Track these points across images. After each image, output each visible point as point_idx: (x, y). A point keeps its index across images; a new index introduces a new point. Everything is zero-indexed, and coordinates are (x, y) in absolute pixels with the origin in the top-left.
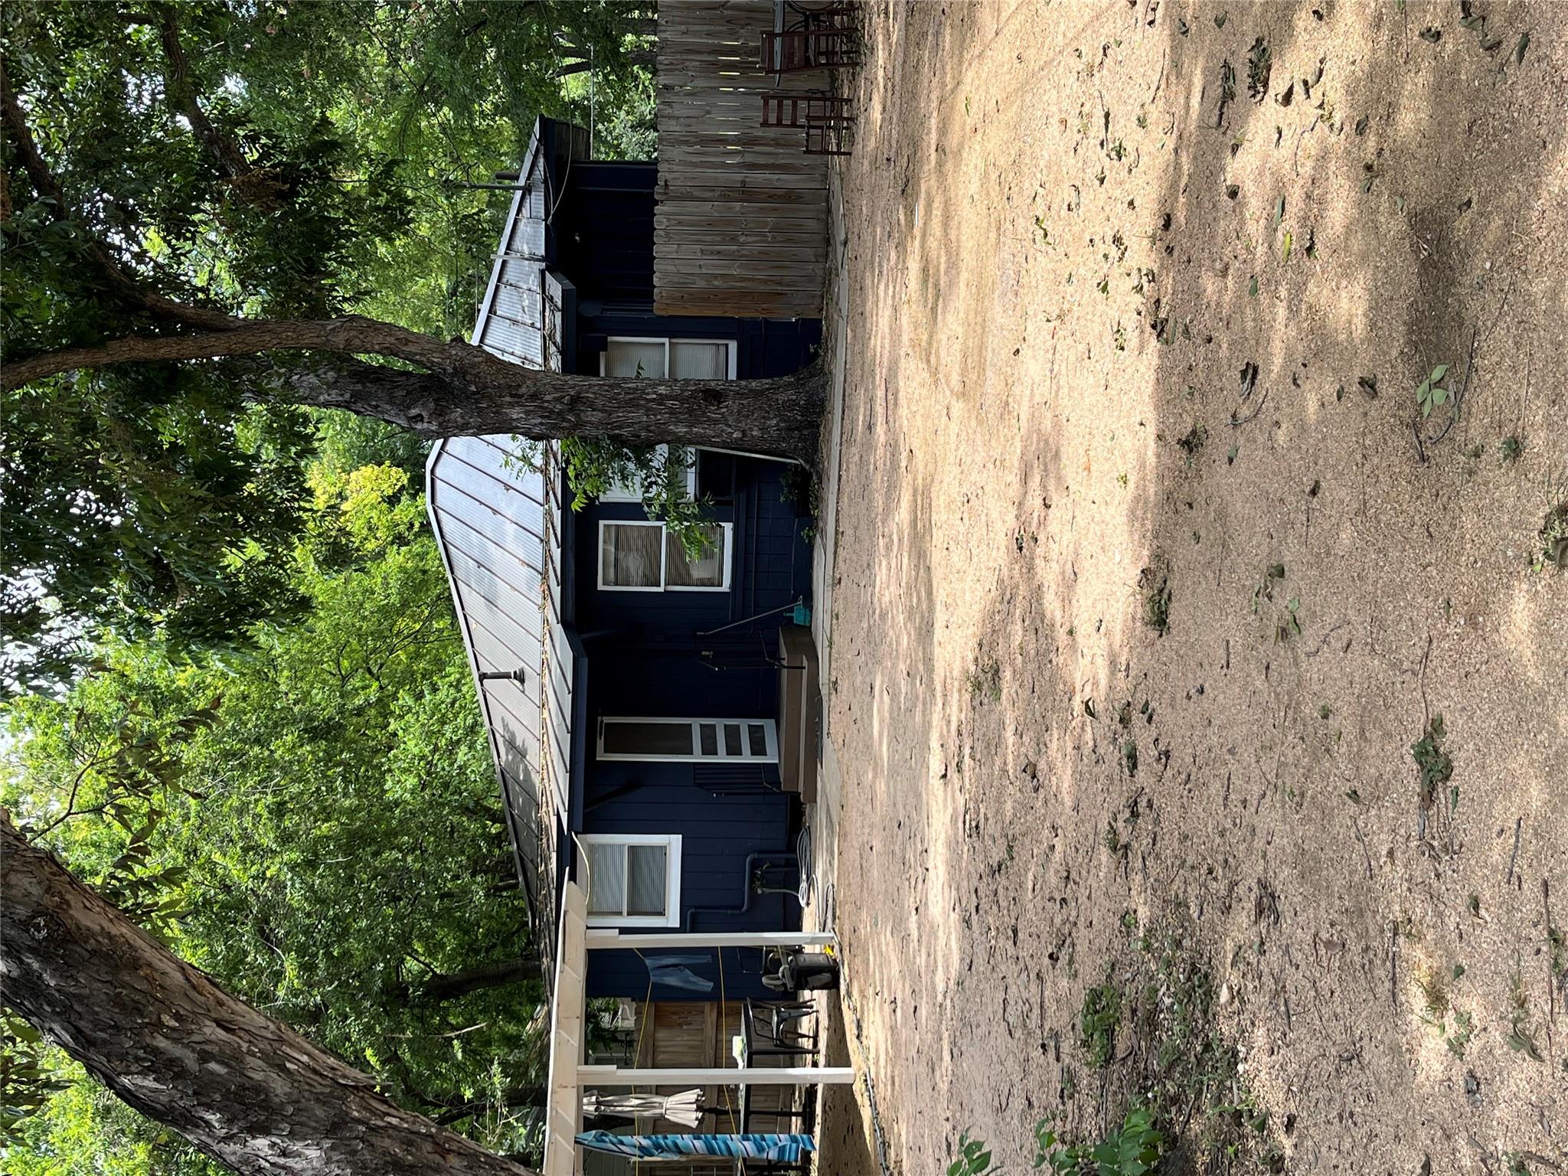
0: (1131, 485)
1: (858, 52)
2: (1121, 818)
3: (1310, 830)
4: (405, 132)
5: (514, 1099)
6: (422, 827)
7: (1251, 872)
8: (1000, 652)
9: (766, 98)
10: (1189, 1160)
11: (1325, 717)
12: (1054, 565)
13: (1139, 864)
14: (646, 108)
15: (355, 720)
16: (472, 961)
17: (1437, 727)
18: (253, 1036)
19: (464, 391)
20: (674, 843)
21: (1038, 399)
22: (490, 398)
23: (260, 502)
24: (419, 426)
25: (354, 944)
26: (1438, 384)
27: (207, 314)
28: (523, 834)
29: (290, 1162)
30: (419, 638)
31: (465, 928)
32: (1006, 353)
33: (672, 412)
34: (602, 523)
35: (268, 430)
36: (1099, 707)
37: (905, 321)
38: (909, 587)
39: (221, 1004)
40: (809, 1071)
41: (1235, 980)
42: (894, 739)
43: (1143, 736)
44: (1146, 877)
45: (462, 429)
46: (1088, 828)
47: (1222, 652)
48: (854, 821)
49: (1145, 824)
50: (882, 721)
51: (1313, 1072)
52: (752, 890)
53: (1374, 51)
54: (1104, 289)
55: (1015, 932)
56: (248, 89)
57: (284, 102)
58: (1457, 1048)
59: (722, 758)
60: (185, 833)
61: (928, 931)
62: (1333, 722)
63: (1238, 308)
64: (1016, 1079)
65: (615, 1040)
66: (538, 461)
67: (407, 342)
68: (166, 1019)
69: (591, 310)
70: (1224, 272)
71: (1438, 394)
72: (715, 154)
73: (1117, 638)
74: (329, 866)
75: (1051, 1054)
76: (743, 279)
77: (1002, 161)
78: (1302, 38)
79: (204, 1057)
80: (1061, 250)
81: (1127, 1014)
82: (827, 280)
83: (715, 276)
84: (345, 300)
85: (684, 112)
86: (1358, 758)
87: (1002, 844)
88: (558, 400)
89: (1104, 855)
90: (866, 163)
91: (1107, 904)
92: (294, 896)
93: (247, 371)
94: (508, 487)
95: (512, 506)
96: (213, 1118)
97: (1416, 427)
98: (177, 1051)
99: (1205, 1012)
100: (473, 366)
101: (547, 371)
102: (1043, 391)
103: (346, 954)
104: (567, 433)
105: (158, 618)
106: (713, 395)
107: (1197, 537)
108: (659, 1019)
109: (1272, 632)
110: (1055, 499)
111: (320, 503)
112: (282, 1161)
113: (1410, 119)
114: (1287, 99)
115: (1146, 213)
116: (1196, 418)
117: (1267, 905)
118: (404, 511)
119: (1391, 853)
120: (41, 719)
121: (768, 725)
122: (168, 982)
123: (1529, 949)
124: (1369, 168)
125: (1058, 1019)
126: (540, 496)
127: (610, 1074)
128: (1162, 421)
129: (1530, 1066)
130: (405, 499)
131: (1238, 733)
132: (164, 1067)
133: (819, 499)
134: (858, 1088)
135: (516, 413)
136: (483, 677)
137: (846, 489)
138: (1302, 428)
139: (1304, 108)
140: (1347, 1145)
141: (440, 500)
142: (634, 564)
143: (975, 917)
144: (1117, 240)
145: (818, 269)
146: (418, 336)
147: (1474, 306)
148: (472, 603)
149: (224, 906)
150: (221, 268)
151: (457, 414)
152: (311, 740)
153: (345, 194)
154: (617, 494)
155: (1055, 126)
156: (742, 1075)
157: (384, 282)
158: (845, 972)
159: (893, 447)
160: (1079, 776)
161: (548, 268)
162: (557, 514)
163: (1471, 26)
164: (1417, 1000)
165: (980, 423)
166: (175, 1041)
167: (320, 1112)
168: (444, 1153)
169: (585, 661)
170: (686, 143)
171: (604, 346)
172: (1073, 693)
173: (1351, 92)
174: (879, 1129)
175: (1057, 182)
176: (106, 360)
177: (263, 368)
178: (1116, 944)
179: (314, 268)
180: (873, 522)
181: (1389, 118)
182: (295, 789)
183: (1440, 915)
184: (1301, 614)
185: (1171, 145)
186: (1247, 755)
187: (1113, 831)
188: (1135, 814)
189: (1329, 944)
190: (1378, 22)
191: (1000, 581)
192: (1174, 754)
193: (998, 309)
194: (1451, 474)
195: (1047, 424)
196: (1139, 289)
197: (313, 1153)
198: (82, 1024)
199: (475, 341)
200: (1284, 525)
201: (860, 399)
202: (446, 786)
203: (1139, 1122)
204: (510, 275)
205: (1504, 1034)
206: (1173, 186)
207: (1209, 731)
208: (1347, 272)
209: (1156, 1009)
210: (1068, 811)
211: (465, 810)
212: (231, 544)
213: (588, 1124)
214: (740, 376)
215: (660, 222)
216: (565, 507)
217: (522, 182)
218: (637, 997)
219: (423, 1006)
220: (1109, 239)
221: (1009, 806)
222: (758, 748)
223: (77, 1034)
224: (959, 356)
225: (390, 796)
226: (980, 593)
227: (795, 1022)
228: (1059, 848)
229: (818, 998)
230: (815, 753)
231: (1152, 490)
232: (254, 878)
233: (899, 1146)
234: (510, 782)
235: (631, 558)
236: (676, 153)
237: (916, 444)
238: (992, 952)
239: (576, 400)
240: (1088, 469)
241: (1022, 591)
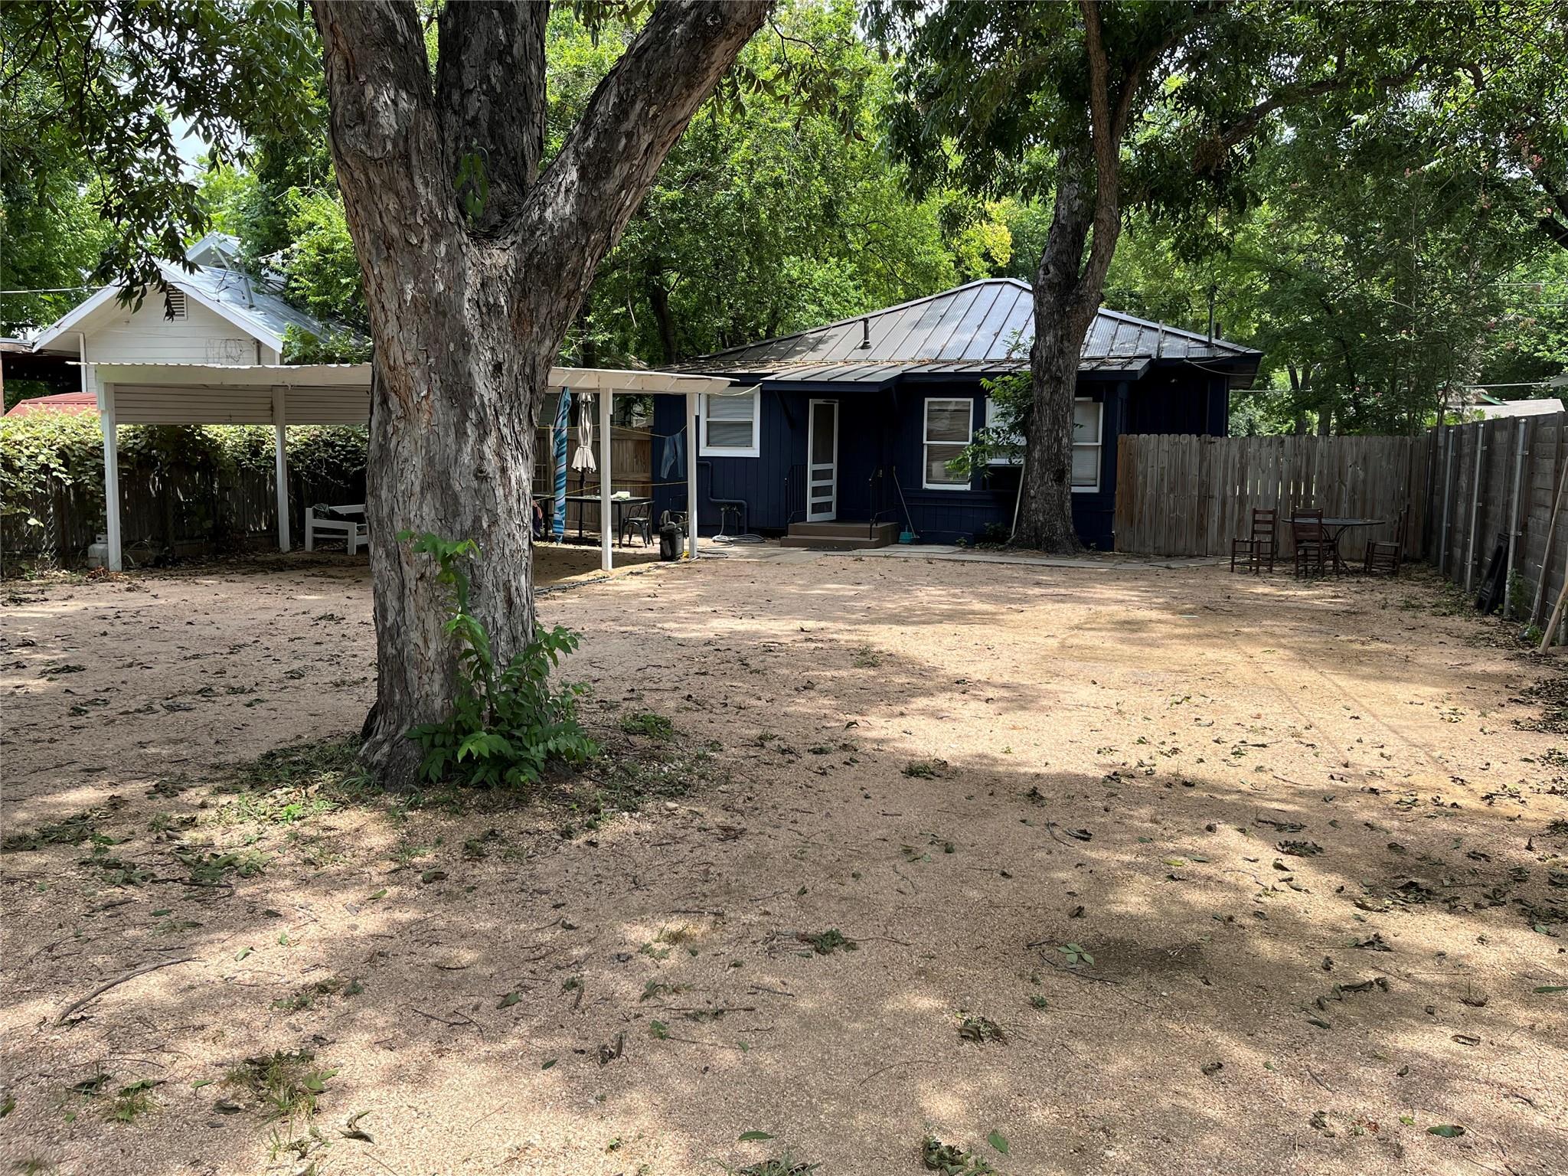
0: (1004, 756)
1: (1306, 577)
2: (781, 743)
3: (780, 864)
4: (1249, 261)
5: (588, 347)
6: (765, 282)
7: (750, 824)
8: (887, 668)
9: (1273, 512)
10: (566, 780)
11: (854, 876)
12: (947, 704)
13: (752, 753)
14: (1264, 430)
15: (836, 233)
16: (676, 317)
17: (851, 946)
18: (642, 167)
19: (1066, 303)
20: (754, 452)
21: (1062, 696)
22: (1061, 321)
23: (990, 165)
24: (1041, 272)
25: (689, 237)
26: (1081, 957)
27: (1122, 121)
28: (760, 351)
29: (562, 195)
30: (890, 277)
31: (697, 312)
32: (1094, 676)
33: (1049, 448)
34: (971, 400)
35: (1039, 167)
36: (853, 731)
37: (1115, 608)
38: (927, 609)
39: (663, 145)
40: (610, 541)
41: (681, 812)
42: (825, 598)
43: (836, 758)
44: (744, 758)
45: (1039, 302)
46: (774, 722)
47: (894, 811)
48: (770, 572)
49: (778, 758)
50: (837, 590)
51: (626, 860)
52: (723, 504)
53: (1315, 926)
54: (1140, 742)
55: (704, 674)
56: (1285, 144)
57: (1274, 170)
58: (646, 949)
59: (811, 484)
60: (762, 121)
61: (702, 618)
62: (850, 881)
63: (1130, 829)
64: (611, 673)
65: (626, 414)
66: (1015, 355)
67: (1101, 263)
68: (654, 108)
69: (1122, 391)
70: (1154, 821)
71: (1074, 957)
72: (1233, 477)
73: (900, 745)
74: (739, 219)
75: (628, 695)
76: (1143, 497)
77: (1229, 675)
78: (1323, 879)
79: (629, 135)
80: (1167, 713)
81: (657, 744)
82: (1142, 556)
83: (1145, 477)
84: (1129, 218)
85: (1264, 455)
86: (827, 895)
87: (761, 667)
88: (1059, 369)
89: (755, 732)
90: (1226, 582)
91: (725, 732)
92: (720, 196)
93: (1082, 151)
94: (997, 335)
95: (983, 338)
96: (590, 143)
97: (1051, 942)
98: (633, 117)
99: (660, 792)
100: (1084, 309)
101: (1079, 360)
102: (1068, 700)
103: (681, 233)
104: (1035, 375)
105: (912, 95)
106: (1061, 476)
107: (969, 798)
108: (639, 443)
109: (908, 843)
110: (992, 707)
111: (989, 205)
112: (563, 189)
113: (1266, 948)
114: (1279, 867)
115: (1195, 770)
116: (1051, 800)
117: (730, 834)
118: (978, 264)
119: (767, 913)
120: (840, 18)
121: (832, 515)
122: (677, 109)
123: (710, 997)
124: (1231, 919)
125: (650, 699)
126: (990, 357)
127: (607, 409)
128: (1049, 777)
129: (637, 994)
130: (987, 265)
131: (839, 818)
132: (622, 110)
133: (986, 549)
134: (599, 573)
135: (1050, 339)
136: (866, 321)
137: (994, 568)
138: (1048, 868)
139: (1273, 878)
140: (581, 879)
141: (987, 288)
142: (942, 425)
143: (712, 648)
144: (1175, 751)
145: (1149, 549)
146: (1105, 271)
147: (1135, 983)
148: (916, 313)
149: (714, 148)
150: (1153, 131)
151: (1050, 298)
152: (824, 206)
153: (1205, 216)
154: (992, 409)
155: (1255, 711)
156: (608, 497)
157: (1140, 244)
158: (672, 565)
159: (1025, 599)
160: (806, 717)
161: (1152, 360)
162: (978, 369)
163: (1334, 990)
164: (675, 925)
165: (1044, 657)
166: (640, 115)
167: (594, 213)
168: (568, 297)
169: (876, 390)
170: (1242, 457)
171: (1097, 400)
172: (862, 715)
173: (1284, 909)
174: (575, 586)
175: (1215, 711)
176: (1092, 50)
177: (1084, 162)
178: (699, 738)
179: (1154, 195)
180: (971, 585)
181: (1266, 934)
182: (792, 194)
183: (729, 943)
184: (921, 863)
185: (1243, 788)
186: (825, 825)
187: (773, 738)
188: (784, 752)
189: (707, 872)
190: (1334, 929)
191: (935, 669)
192: (824, 779)
193: (1125, 670)
194: (1018, 963)
195: (1045, 702)
196: (1141, 764)
197: (568, 210)
198: (651, 52)
199: (1102, 310)
200: (981, 854)
201: (1058, 577)
202: (792, 298)
203: (589, 749)
204: (1147, 333)
205: (656, 979)
206: (1214, 788)
207: (840, 801)
208: (1155, 901)
209: (662, 762)
210: (784, 709)
211: (774, 313)
212: (961, 145)
213: (574, 396)
214: (1074, 495)
215: (1185, 438)
216: (983, 374)
217: (1214, 341)
218: (653, 429)
219: (647, 286)
220: (1176, 745)
221: (785, 672)
222: (817, 508)
223: (644, 49)
224: (1090, 644)
225: (785, 260)
226: (926, 655)
227: (639, 533)
228: (759, 703)
229: (655, 547)
230: (814, 546)
231: (1001, 769)
232: (732, 169)
233: (563, 598)
234: (794, 341)
235: (947, 422)
236: (1235, 451)
237: (1028, 615)
238: (690, 658)
239: (1059, 380)
240: (1014, 728)
241: (929, 684)
